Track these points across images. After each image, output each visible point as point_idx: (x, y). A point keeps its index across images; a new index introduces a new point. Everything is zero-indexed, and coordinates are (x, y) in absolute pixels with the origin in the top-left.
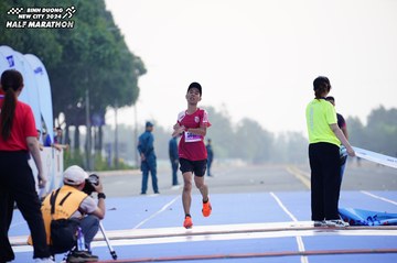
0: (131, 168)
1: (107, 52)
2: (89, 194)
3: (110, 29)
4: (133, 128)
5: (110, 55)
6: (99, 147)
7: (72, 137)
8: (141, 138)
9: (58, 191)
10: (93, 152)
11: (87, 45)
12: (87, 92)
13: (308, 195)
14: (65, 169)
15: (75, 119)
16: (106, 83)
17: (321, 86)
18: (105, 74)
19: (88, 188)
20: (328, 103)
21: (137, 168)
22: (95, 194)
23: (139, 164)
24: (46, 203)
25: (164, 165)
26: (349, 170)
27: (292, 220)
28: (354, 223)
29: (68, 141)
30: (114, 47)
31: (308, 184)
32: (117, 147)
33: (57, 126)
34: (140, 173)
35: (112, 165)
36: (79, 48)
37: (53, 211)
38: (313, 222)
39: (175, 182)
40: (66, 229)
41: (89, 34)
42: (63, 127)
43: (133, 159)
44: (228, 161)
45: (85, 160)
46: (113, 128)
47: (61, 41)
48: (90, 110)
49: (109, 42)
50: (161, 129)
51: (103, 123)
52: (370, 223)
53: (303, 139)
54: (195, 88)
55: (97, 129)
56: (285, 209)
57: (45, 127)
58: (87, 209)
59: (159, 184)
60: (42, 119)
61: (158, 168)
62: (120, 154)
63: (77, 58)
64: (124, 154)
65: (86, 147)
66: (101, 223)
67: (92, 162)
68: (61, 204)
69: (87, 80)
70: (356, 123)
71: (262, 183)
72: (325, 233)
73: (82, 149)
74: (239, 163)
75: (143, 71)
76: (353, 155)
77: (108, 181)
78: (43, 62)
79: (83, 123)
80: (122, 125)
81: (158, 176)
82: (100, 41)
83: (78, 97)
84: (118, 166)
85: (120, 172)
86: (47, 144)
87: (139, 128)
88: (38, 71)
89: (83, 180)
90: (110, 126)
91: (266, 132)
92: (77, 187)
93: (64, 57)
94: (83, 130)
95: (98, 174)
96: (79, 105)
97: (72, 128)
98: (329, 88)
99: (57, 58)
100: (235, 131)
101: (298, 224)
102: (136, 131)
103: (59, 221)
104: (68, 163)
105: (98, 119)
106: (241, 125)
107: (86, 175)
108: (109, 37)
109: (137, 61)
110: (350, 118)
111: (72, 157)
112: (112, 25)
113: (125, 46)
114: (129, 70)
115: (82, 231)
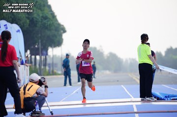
0: (59, 74)
1: (49, 23)
2: (41, 86)
3: (50, 13)
4: (60, 57)
5: (50, 24)
6: (45, 65)
7: (33, 60)
8: (64, 61)
10: (42, 67)
11: (40, 20)
12: (40, 41)
13: (138, 87)
14: (30, 75)
15: (34, 52)
16: (48, 37)
17: (144, 38)
18: (48, 33)
19: (40, 83)
21: (62, 74)
22: (43, 86)
24: (22, 90)
25: (74, 73)
26: (157, 76)
27: (131, 98)
28: (159, 99)
29: (31, 62)
30: (52, 21)
31: (139, 82)
32: (53, 65)
34: (63, 77)
35: (51, 73)
36: (36, 21)
39: (79, 81)
40: (31, 101)
41: (41, 15)
43: (60, 70)
44: (102, 71)
45: (39, 71)
46: (52, 56)
47: (28, 18)
48: (41, 49)
49: (50, 19)
50: (73, 57)
51: (47, 54)
52: (166, 99)
53: (136, 61)
55: (44, 57)
56: (128, 93)
58: (40, 93)
59: (72, 81)
60: (20, 53)
62: (55, 68)
63: (35, 25)
65: (39, 65)
66: (46, 99)
67: (42, 73)
69: (40, 35)
70: (160, 54)
71: (118, 81)
72: (146, 103)
73: (38, 66)
74: (108, 72)
75: (65, 31)
77: (49, 80)
78: (20, 27)
79: (38, 54)
80: (56, 55)
81: (71, 78)
82: (46, 18)
83: (36, 43)
84: (54, 74)
85: (54, 76)
86: (22, 64)
87: (63, 57)
88: (18, 31)
89: (38, 80)
90: (50, 56)
91: (119, 58)
92: (35, 83)
93: (29, 25)
94: (38, 57)
96: (36, 46)
97: (33, 57)
98: (148, 39)
99: (27, 26)
100: (106, 58)
101: (134, 99)
102: (62, 58)
103: (28, 98)
104: (31, 72)
105: (44, 52)
106: (109, 55)
107: (39, 78)
108: (50, 16)
109: (62, 27)
110: (157, 52)
111: (33, 69)
112: (51, 11)
113: (56, 20)
114: (58, 31)
115: (38, 102)
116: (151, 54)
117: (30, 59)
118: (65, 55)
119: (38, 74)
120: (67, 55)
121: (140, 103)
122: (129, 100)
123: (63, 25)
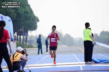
0: (35, 47)
1: (29, 15)
2: (23, 54)
3: (29, 9)
4: (36, 36)
5: (29, 17)
6: (26, 42)
7: (19, 39)
8: (38, 39)
9: (15, 54)
10: (24, 43)
11: (23, 14)
12: (23, 26)
14: (17, 48)
15: (20, 34)
16: (28, 24)
17: (87, 25)
18: (28, 22)
20: (89, 29)
21: (37, 47)
22: (25, 54)
23: (37, 46)
25: (44, 47)
26: (95, 48)
27: (79, 62)
28: (96, 62)
29: (18, 40)
30: (30, 14)
31: (84, 52)
32: (31, 41)
33: (15, 36)
34: (37, 49)
35: (30, 46)
36: (21, 14)
37: (13, 59)
38: (85, 62)
39: (47, 51)
40: (17, 64)
41: (24, 11)
42: (16, 36)
43: (35, 45)
44: (61, 45)
45: (22, 45)
46: (30, 36)
47: (16, 13)
48: (24, 31)
49: (29, 13)
50: (43, 36)
51: (27, 35)
52: (101, 63)
53: (82, 39)
54: (54, 27)
55: (26, 37)
56: (77, 59)
57: (11, 36)
58: (23, 59)
59: (43, 52)
60: (11, 34)
61: (42, 47)
62: (32, 43)
63: (20, 17)
64: (33, 44)
65: (23, 42)
66: (27, 62)
67: (24, 46)
68: (16, 57)
69: (23, 23)
70: (97, 35)
71: (71, 51)
72: (88, 65)
73: (22, 42)
74: (65, 46)
75: (38, 21)
76: (96, 44)
77: (29, 51)
78: (11, 18)
79: (22, 35)
80: (33, 36)
82: (27, 12)
83: (21, 28)
84: (31, 47)
85: (32, 48)
86: (12, 41)
87: (37, 36)
88: (10, 21)
89: (22, 51)
90: (29, 36)
91: (72, 37)
92: (20, 52)
93: (16, 17)
94: (22, 37)
95: (26, 49)
96: (21, 30)
97: (19, 36)
98: (89, 25)
99: (15, 17)
100: (63, 37)
101: (81, 63)
102: (36, 37)
103: (15, 62)
104: (18, 46)
105: (26, 34)
106: (65, 35)
107: (22, 49)
108: (29, 11)
109: (37, 18)
110: (95, 34)
111: (19, 44)
112: (30, 8)
113: (33, 14)
114: (34, 21)
115: (21, 65)
116: (91, 35)
117: (17, 37)
118: (39, 35)
119: (22, 47)
120: (40, 35)
121: (84, 65)
122: (78, 63)
123: (37, 17)
